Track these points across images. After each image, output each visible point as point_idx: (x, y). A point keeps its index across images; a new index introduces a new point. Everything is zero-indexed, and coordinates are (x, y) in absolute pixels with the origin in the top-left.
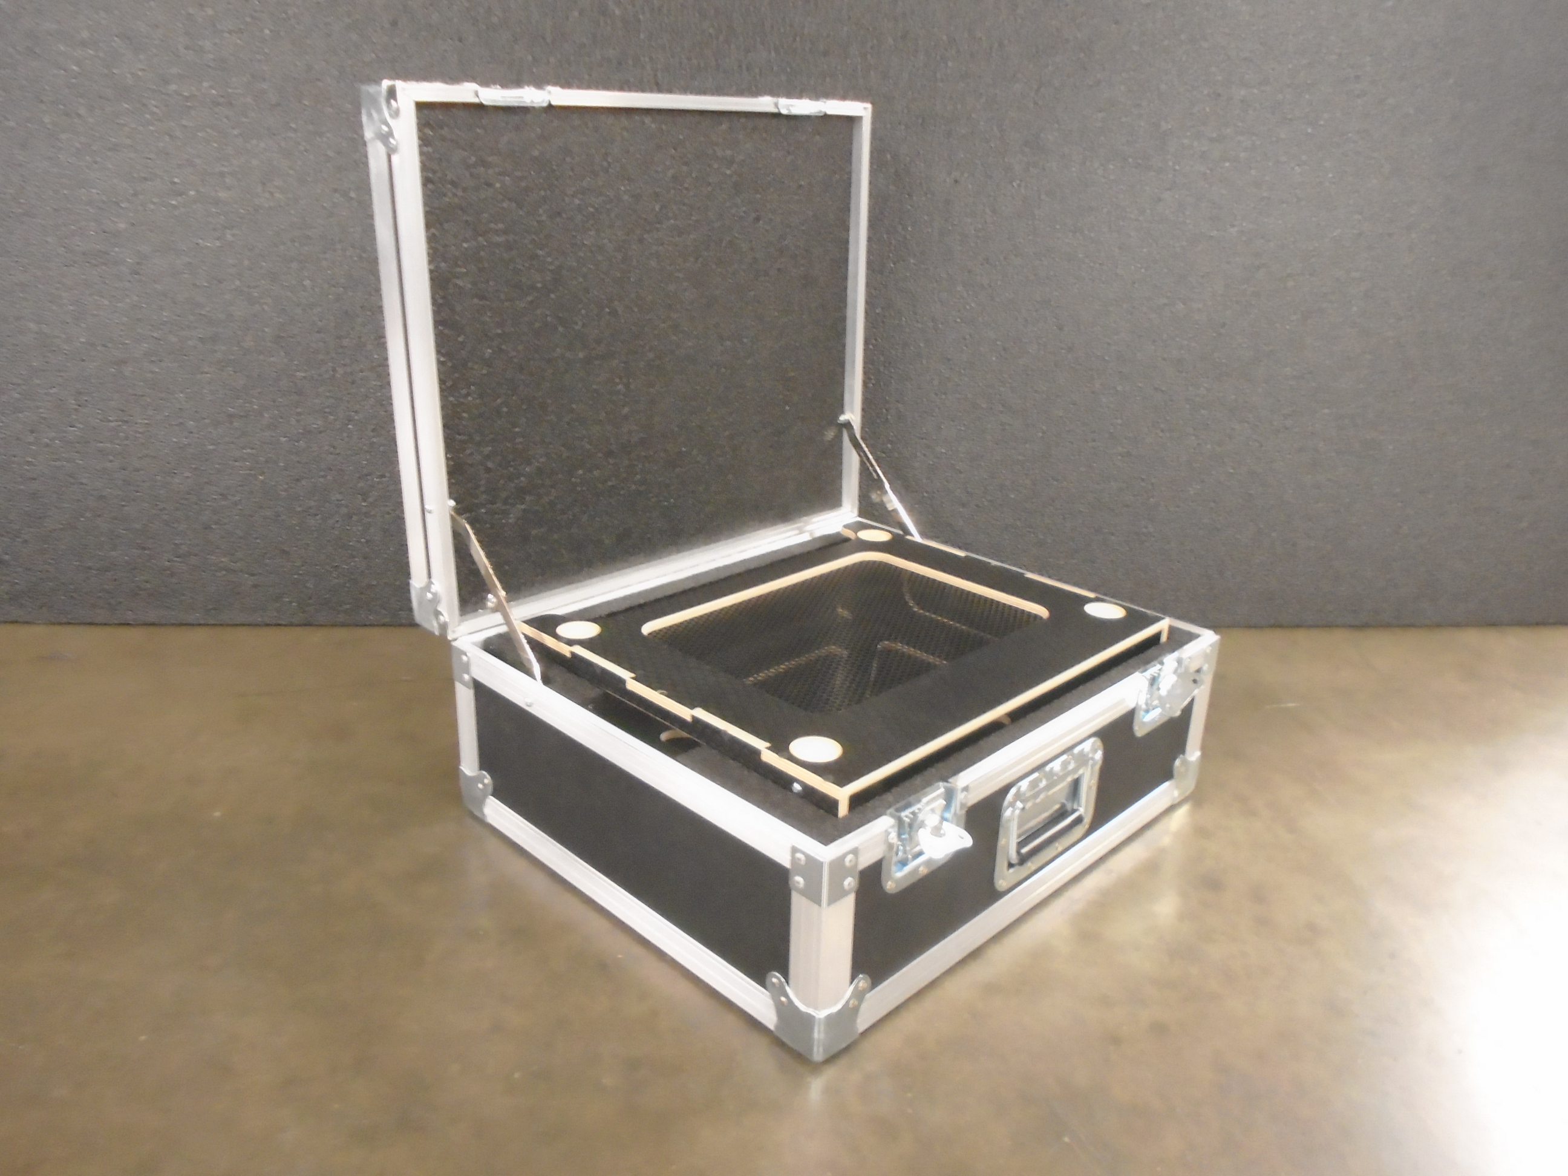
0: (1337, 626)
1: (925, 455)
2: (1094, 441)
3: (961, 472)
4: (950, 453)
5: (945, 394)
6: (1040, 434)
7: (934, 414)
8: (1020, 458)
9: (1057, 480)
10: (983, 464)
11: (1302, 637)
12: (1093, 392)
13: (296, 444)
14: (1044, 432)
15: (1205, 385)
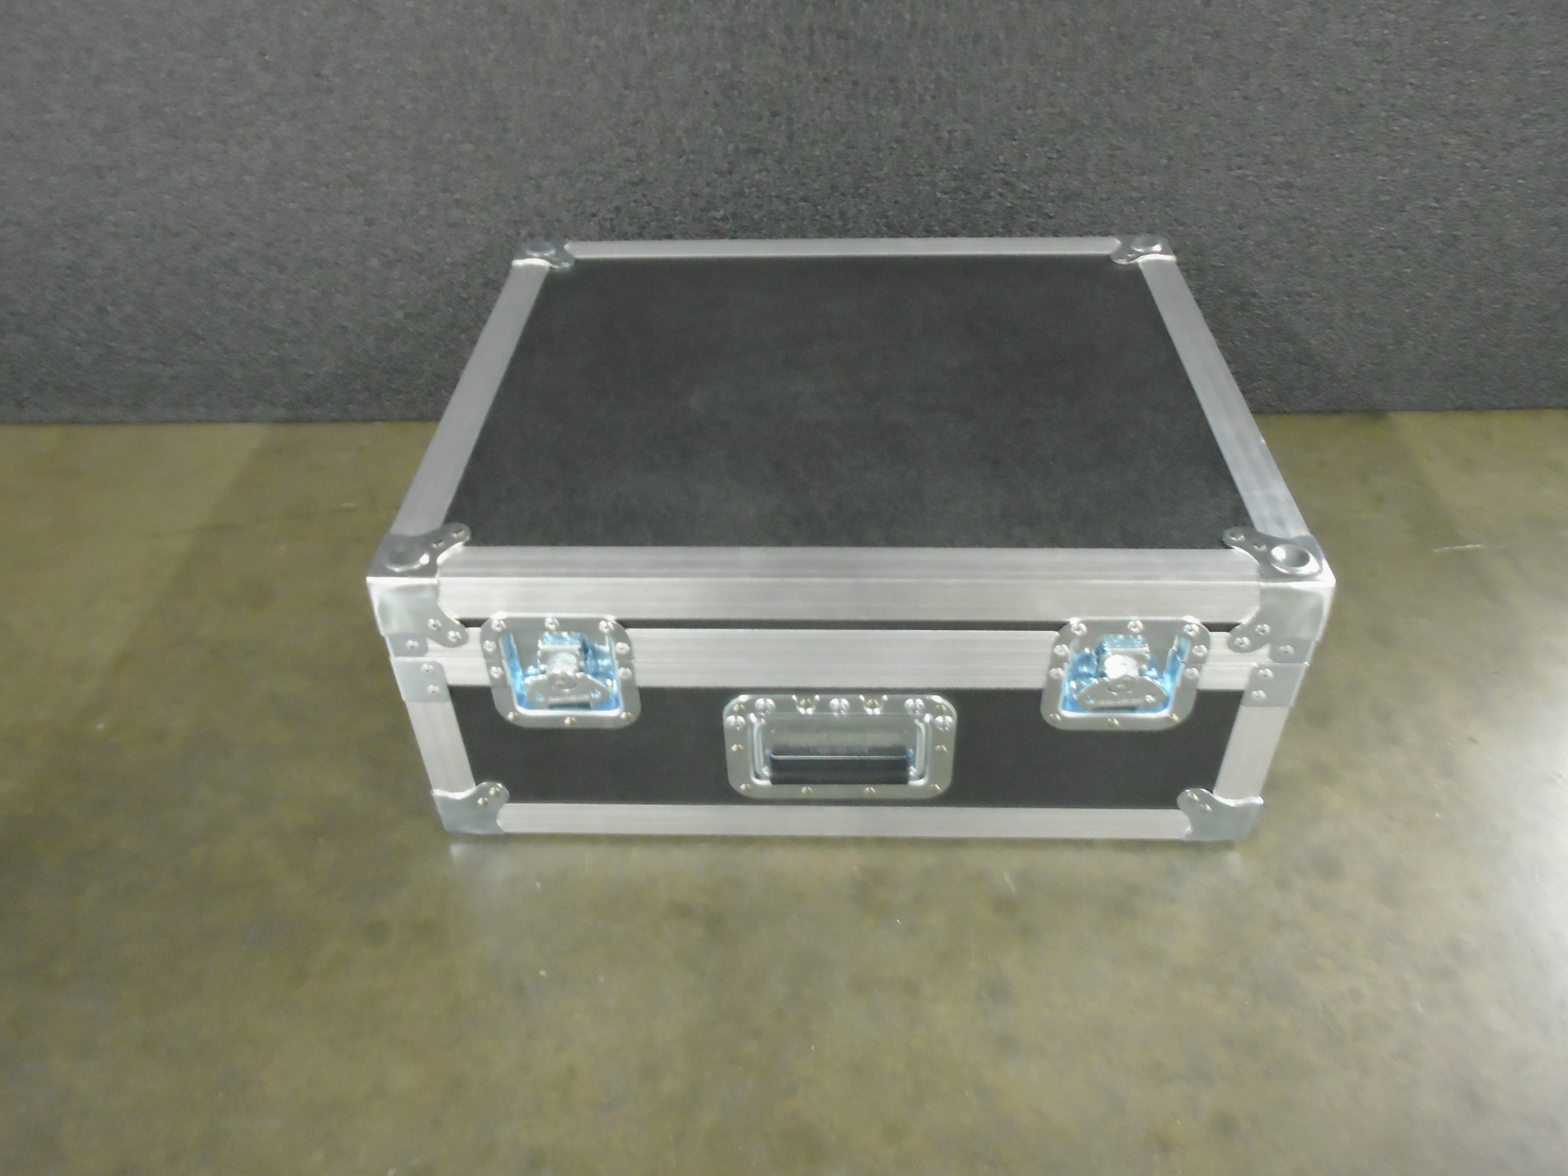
0: (1548, 407)
1: (1001, 195)
2: (1240, 168)
3: (1051, 218)
4: (1036, 190)
5: (1033, 107)
6: (1164, 161)
7: (1016, 137)
8: (1134, 194)
9: (1183, 224)
10: (1081, 204)
11: (1498, 423)
12: (1246, 98)
13: (185, 203)
14: (1170, 158)
15: (1413, 81)
